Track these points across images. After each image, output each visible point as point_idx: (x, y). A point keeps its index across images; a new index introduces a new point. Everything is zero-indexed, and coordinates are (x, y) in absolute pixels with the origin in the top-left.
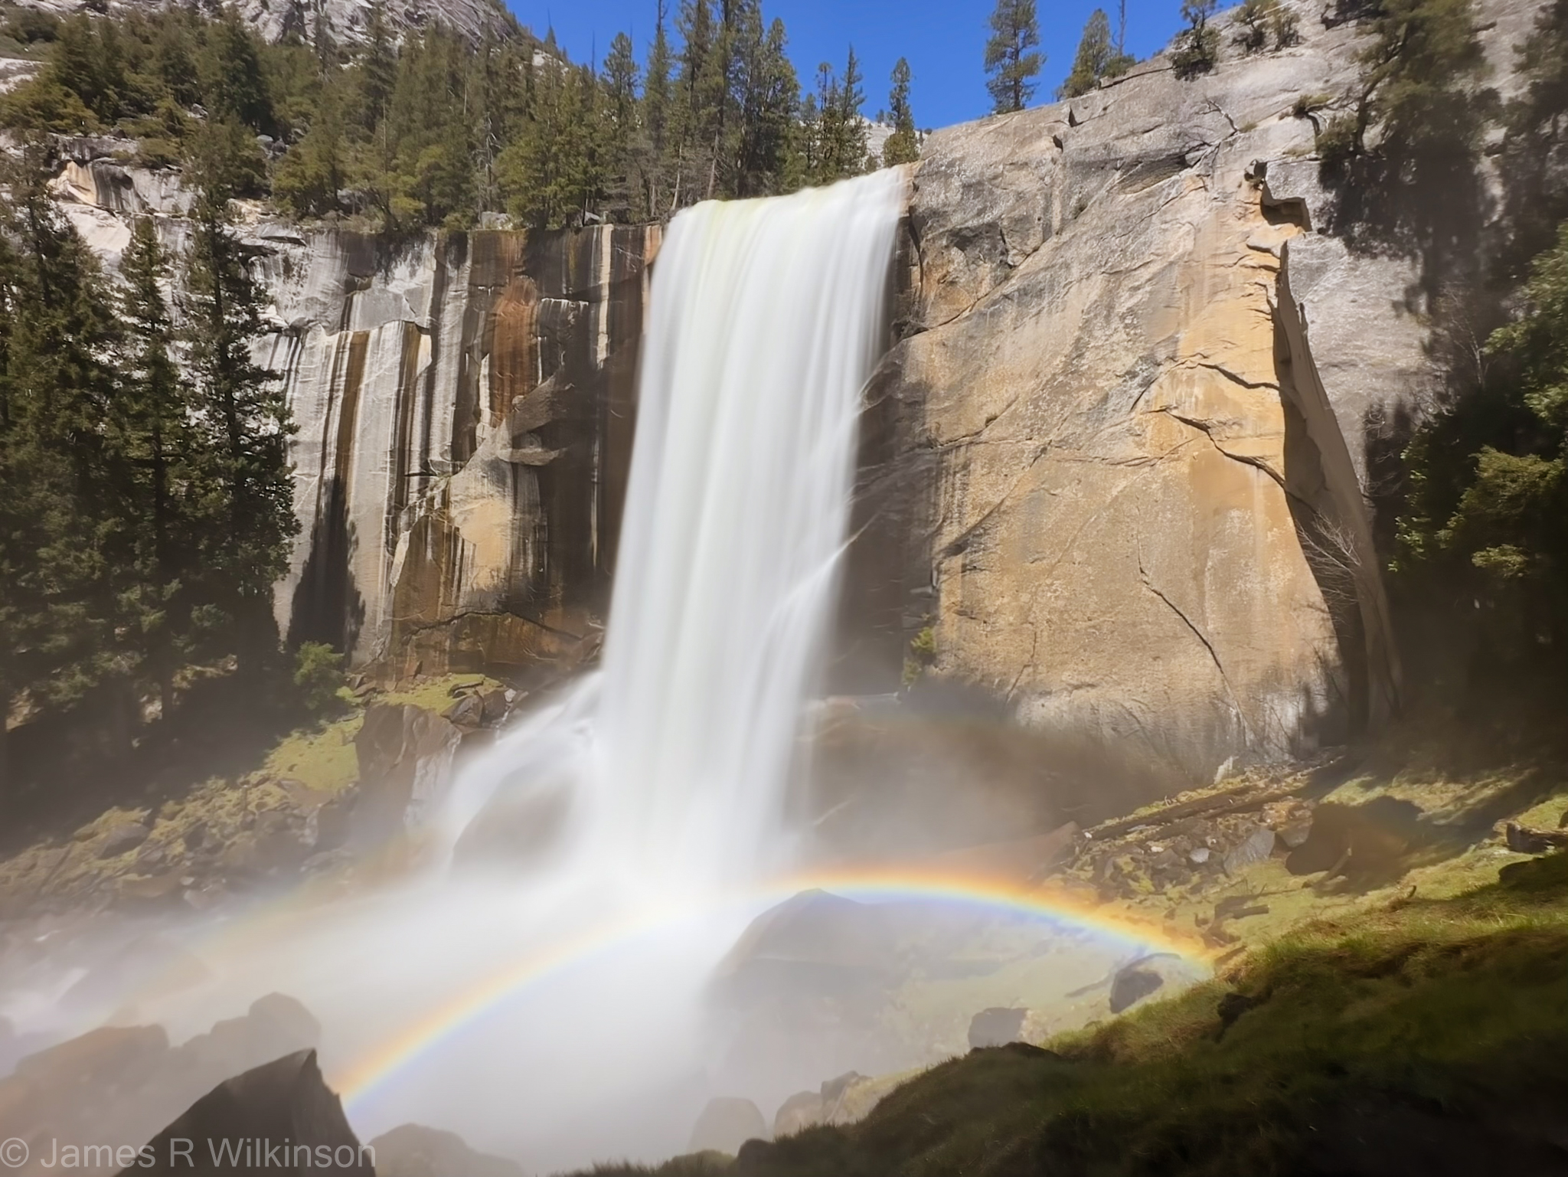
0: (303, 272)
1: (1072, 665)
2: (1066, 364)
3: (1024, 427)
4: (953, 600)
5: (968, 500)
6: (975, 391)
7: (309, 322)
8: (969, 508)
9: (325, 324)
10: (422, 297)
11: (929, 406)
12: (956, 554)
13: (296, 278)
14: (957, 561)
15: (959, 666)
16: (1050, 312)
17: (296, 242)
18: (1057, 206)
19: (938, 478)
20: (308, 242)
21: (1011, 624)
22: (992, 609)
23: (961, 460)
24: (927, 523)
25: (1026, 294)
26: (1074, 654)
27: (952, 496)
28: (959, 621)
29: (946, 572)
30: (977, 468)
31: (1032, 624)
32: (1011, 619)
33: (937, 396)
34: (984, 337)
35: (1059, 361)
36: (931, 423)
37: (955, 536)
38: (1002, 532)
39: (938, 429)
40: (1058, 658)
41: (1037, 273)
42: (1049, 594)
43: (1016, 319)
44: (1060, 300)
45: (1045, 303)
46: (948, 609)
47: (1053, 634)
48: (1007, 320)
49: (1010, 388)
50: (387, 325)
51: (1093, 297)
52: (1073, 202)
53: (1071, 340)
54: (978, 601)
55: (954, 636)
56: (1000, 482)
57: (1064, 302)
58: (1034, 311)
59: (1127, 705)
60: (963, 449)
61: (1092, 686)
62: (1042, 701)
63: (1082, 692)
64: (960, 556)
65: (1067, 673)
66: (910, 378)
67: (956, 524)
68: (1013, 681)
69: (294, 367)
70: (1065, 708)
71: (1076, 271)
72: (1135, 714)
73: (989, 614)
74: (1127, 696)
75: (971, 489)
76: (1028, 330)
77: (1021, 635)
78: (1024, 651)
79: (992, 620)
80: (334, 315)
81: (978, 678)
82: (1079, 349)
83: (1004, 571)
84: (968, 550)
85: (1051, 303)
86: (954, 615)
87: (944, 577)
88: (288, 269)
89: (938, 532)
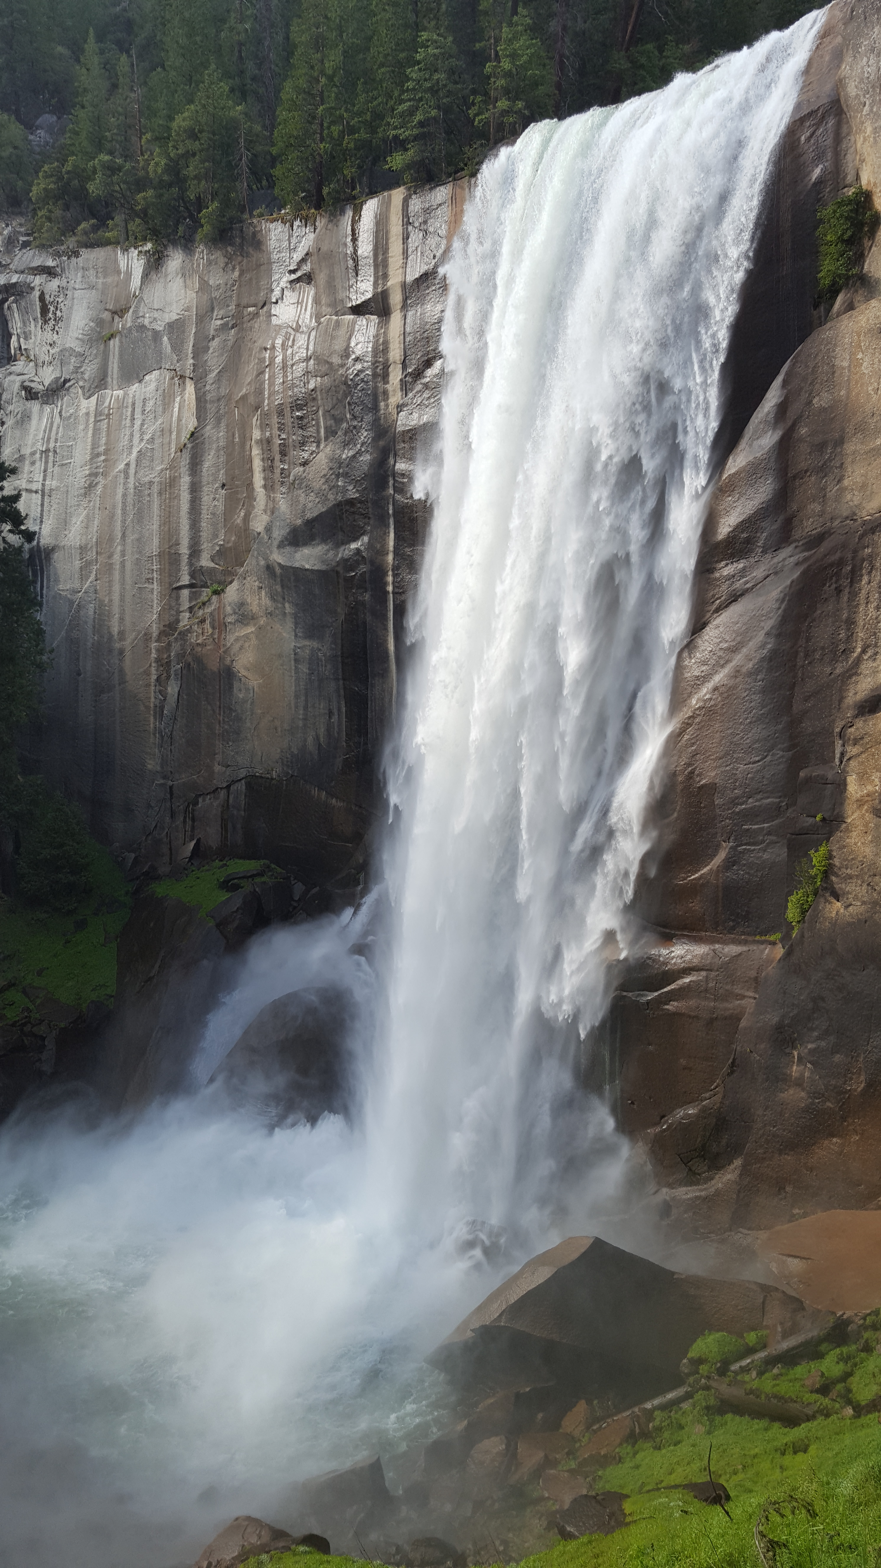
0: (58, 313)
4: (867, 789)
7: (66, 381)
9: (81, 383)
10: (184, 332)
12: (874, 710)
13: (52, 322)
14: (877, 723)
15: (875, 903)
17: (49, 272)
19: (854, 576)
20: (63, 270)
24: (834, 654)
27: (878, 608)
28: (877, 826)
33: (862, 427)
46: (860, 802)
50: (147, 378)
55: (867, 852)
69: (52, 445)
80: (90, 370)
86: (868, 816)
87: (852, 750)
88: (44, 310)
89: (853, 671)
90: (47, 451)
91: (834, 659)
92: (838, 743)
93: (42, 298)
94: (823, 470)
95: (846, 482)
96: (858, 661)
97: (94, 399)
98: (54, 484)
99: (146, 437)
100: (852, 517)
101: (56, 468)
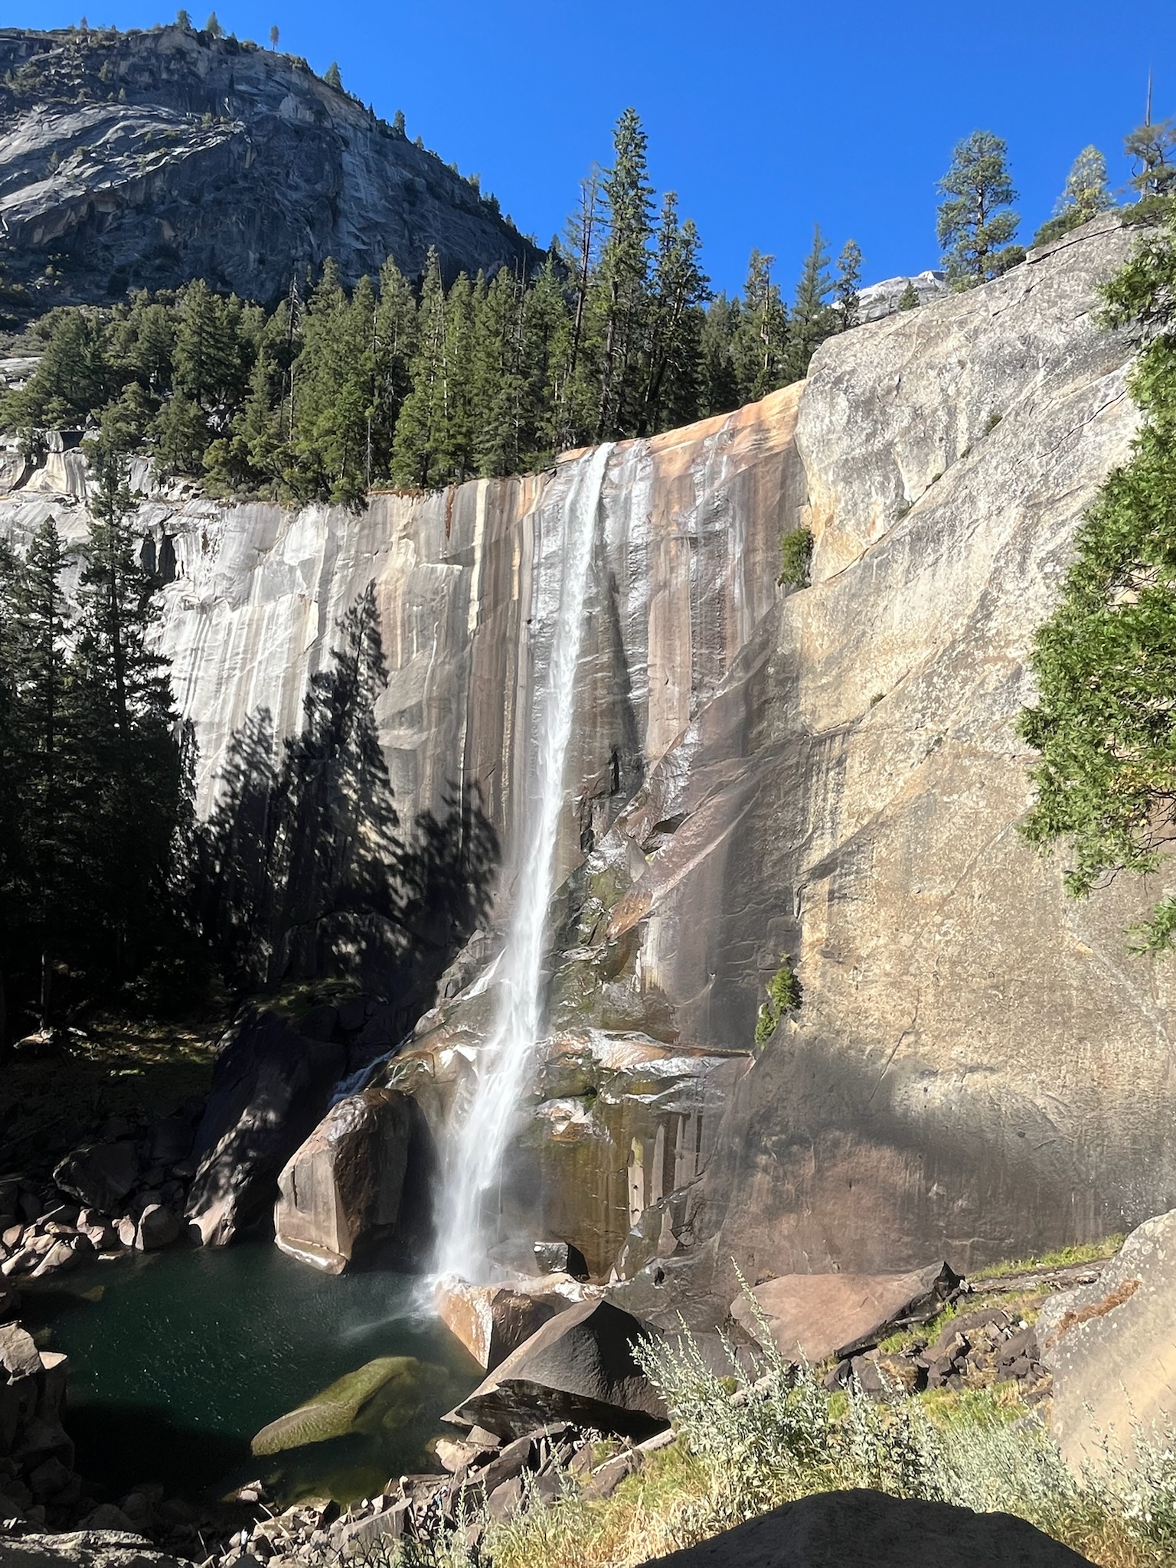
0: (216, 548)
1: (964, 1039)
2: (970, 629)
3: (914, 711)
4: (818, 935)
5: (843, 806)
6: (857, 665)
7: (217, 598)
8: (845, 816)
9: (229, 600)
10: (313, 567)
11: (803, 684)
12: (822, 876)
13: (210, 554)
14: (824, 886)
15: (822, 1025)
16: (950, 561)
17: (212, 518)
18: (962, 422)
19: (807, 776)
20: (223, 517)
21: (887, 975)
22: (864, 953)
23: (836, 752)
24: (793, 833)
25: (920, 539)
26: (968, 1023)
27: (824, 800)
28: (824, 965)
29: (809, 899)
30: (855, 765)
31: (915, 976)
32: (888, 967)
33: (811, 670)
34: (869, 595)
35: (960, 625)
36: (806, 703)
37: (827, 851)
38: (880, 849)
39: (813, 713)
40: (946, 1027)
41: (934, 511)
42: (938, 937)
43: (908, 571)
44: (963, 544)
45: (944, 549)
46: (812, 945)
47: (941, 993)
48: (898, 570)
49: (900, 660)
50: (281, 599)
51: (1006, 537)
52: (984, 416)
53: (976, 595)
54: (847, 940)
55: (818, 983)
56: (883, 781)
57: (968, 548)
58: (931, 559)
59: (1040, 1102)
60: (838, 739)
61: (992, 1070)
62: (925, 1083)
63: (978, 1076)
64: (827, 880)
65: (958, 1049)
66: (783, 649)
67: (827, 837)
68: (889, 1051)
69: (201, 645)
70: (954, 1097)
71: (983, 504)
72: (1050, 1117)
73: (859, 959)
74: (1039, 1091)
75: (847, 792)
76: (923, 584)
77: (900, 989)
78: (903, 1013)
79: (864, 966)
80: (237, 590)
81: (846, 1043)
82: (986, 606)
83: (883, 902)
84: (837, 872)
85: (950, 549)
86: (818, 957)
87: (809, 906)
88: (205, 545)
89: (807, 845)
90: (197, 649)
91: (794, 837)
92: (796, 900)
93: (204, 536)
94: (785, 698)
95: (801, 708)
96: (810, 838)
97: (238, 612)
98: (201, 674)
99: (277, 643)
100: (805, 732)
101: (203, 663)
